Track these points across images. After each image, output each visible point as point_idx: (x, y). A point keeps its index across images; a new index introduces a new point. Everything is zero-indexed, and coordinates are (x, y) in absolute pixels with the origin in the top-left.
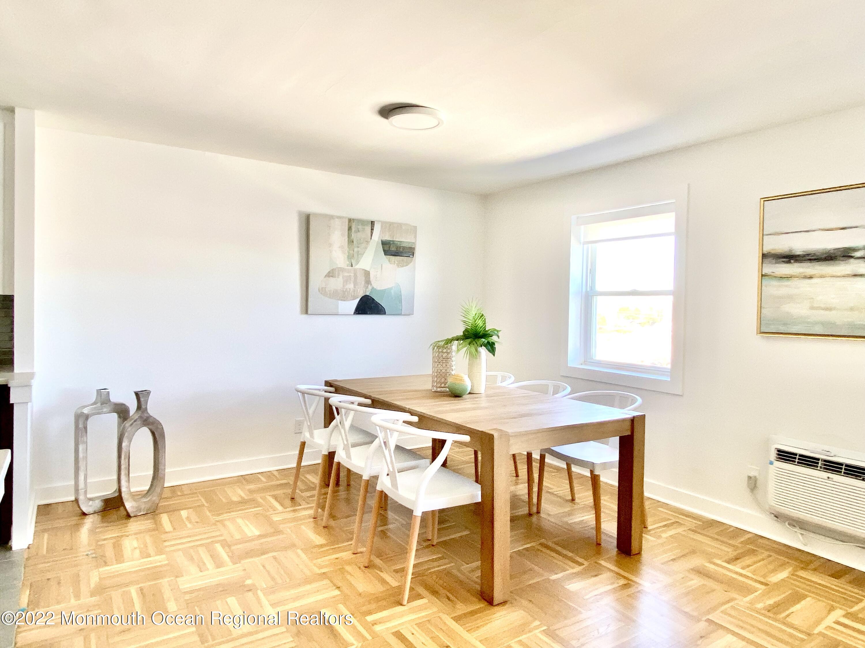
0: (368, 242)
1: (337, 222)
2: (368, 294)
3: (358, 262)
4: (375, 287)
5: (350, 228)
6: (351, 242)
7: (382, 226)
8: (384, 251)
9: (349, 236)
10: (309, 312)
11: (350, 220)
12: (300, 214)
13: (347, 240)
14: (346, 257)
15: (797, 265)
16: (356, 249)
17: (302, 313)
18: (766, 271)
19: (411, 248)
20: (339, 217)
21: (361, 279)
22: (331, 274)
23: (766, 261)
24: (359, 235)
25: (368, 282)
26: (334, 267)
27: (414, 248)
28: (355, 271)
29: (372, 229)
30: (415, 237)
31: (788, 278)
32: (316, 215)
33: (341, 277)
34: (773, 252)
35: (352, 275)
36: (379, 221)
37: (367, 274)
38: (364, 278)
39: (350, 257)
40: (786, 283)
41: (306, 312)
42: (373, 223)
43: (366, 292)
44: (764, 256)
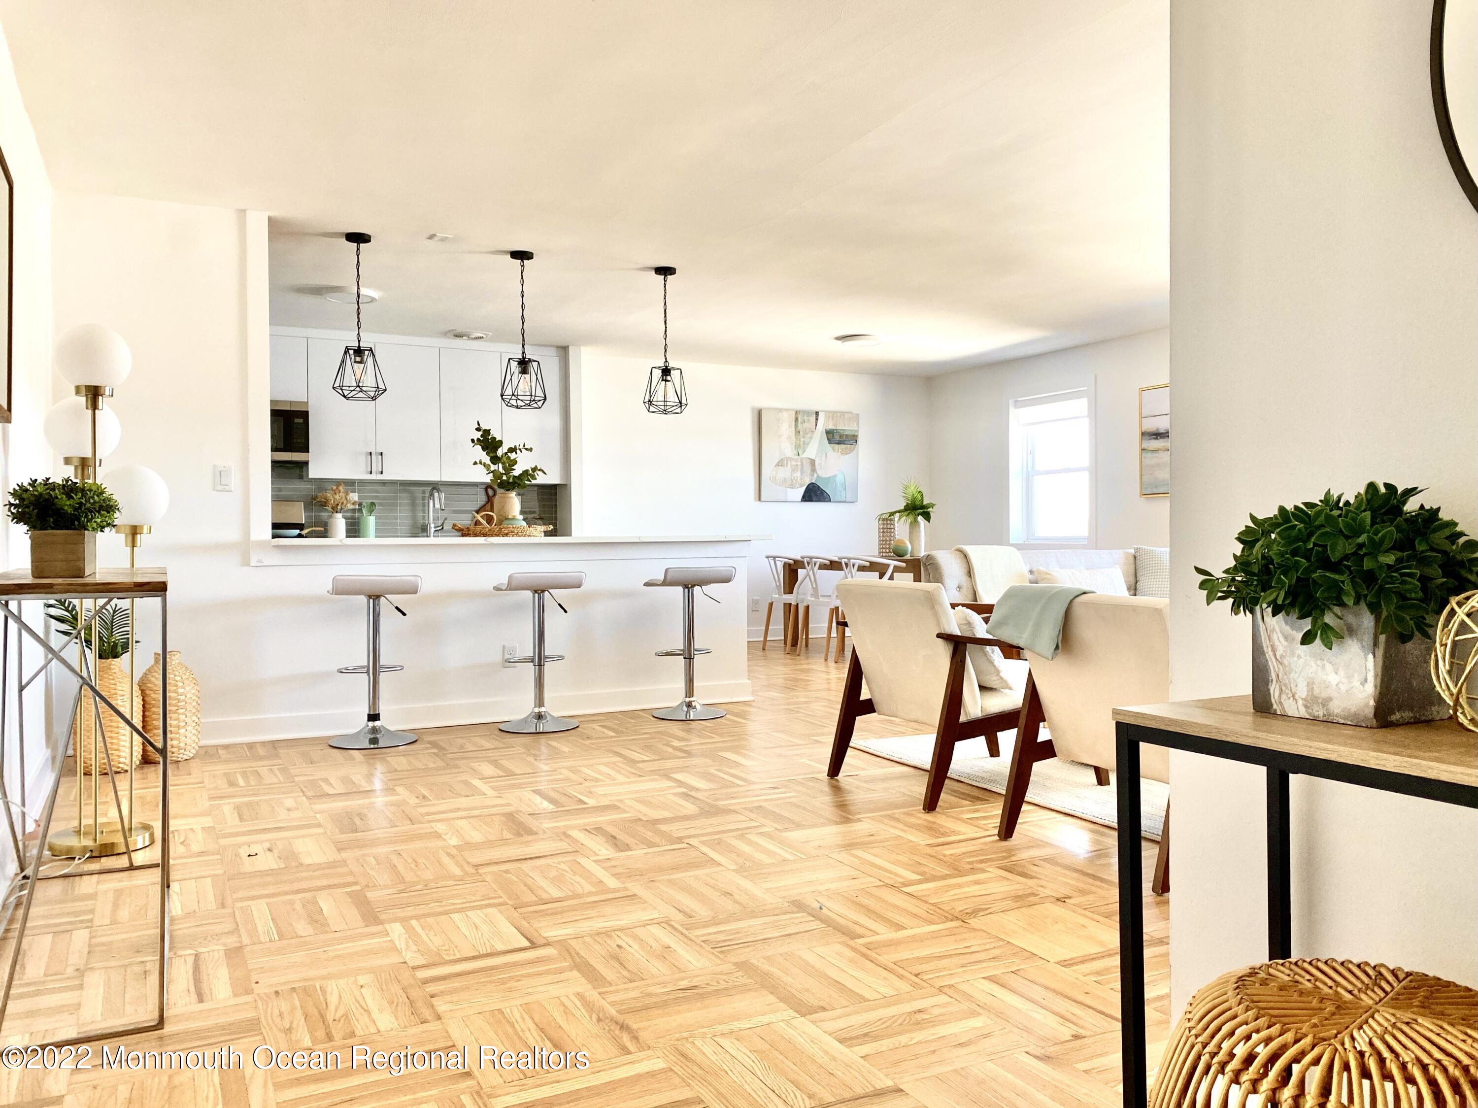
0: (813, 432)
1: (785, 415)
2: (813, 482)
3: (804, 451)
4: (820, 475)
5: (796, 420)
6: (798, 432)
7: (826, 416)
8: (828, 439)
9: (796, 426)
10: (762, 499)
11: (796, 413)
12: (753, 409)
13: (794, 432)
14: (794, 447)
15: (1161, 440)
16: (802, 440)
17: (755, 500)
18: (1145, 445)
19: (854, 436)
20: (787, 410)
21: (807, 468)
22: (780, 464)
23: (1144, 438)
24: (806, 425)
25: (814, 470)
26: (783, 457)
27: (857, 436)
28: (802, 460)
29: (817, 419)
30: (858, 424)
31: (1155, 451)
32: (766, 409)
33: (789, 466)
34: (1148, 431)
35: (799, 463)
36: (822, 411)
37: (813, 462)
38: (809, 467)
39: (797, 447)
40: (1156, 455)
41: (760, 499)
42: (817, 413)
43: (812, 479)
44: (1143, 434)
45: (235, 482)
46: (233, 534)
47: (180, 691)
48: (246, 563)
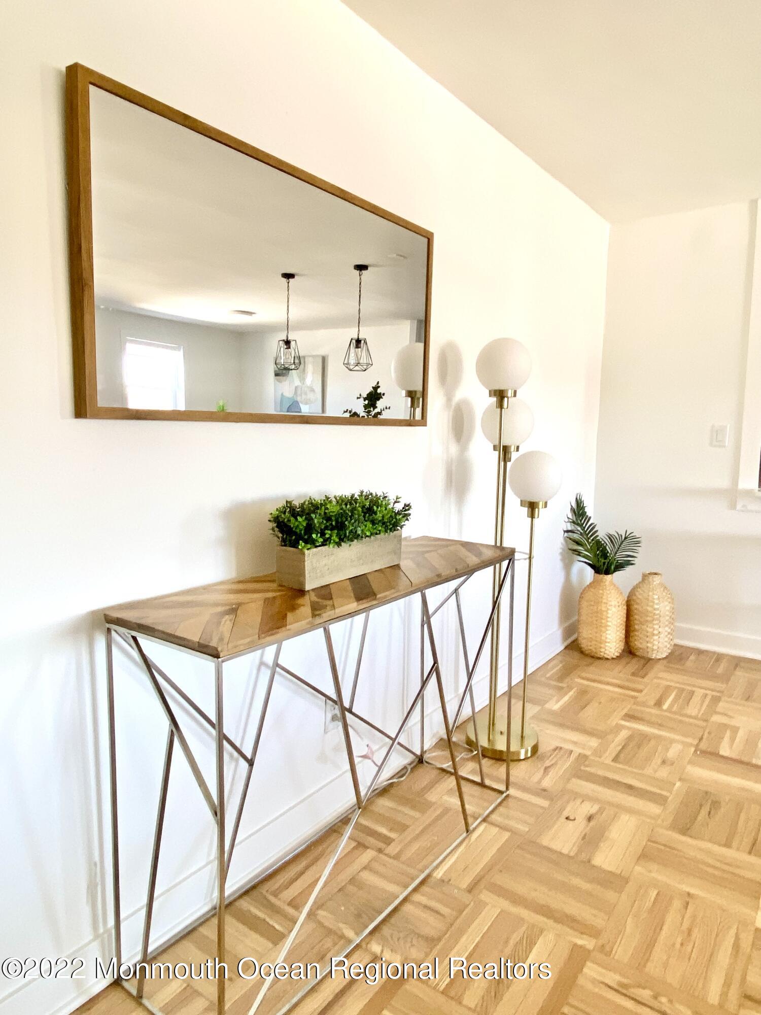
45: (729, 441)
46: (724, 483)
47: (656, 607)
48: (733, 506)
